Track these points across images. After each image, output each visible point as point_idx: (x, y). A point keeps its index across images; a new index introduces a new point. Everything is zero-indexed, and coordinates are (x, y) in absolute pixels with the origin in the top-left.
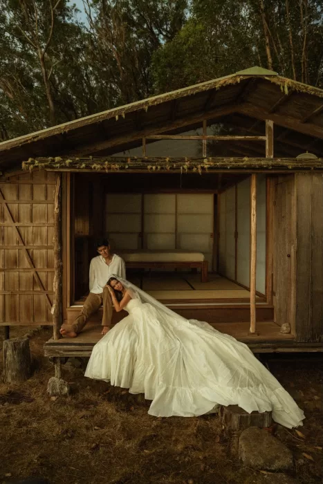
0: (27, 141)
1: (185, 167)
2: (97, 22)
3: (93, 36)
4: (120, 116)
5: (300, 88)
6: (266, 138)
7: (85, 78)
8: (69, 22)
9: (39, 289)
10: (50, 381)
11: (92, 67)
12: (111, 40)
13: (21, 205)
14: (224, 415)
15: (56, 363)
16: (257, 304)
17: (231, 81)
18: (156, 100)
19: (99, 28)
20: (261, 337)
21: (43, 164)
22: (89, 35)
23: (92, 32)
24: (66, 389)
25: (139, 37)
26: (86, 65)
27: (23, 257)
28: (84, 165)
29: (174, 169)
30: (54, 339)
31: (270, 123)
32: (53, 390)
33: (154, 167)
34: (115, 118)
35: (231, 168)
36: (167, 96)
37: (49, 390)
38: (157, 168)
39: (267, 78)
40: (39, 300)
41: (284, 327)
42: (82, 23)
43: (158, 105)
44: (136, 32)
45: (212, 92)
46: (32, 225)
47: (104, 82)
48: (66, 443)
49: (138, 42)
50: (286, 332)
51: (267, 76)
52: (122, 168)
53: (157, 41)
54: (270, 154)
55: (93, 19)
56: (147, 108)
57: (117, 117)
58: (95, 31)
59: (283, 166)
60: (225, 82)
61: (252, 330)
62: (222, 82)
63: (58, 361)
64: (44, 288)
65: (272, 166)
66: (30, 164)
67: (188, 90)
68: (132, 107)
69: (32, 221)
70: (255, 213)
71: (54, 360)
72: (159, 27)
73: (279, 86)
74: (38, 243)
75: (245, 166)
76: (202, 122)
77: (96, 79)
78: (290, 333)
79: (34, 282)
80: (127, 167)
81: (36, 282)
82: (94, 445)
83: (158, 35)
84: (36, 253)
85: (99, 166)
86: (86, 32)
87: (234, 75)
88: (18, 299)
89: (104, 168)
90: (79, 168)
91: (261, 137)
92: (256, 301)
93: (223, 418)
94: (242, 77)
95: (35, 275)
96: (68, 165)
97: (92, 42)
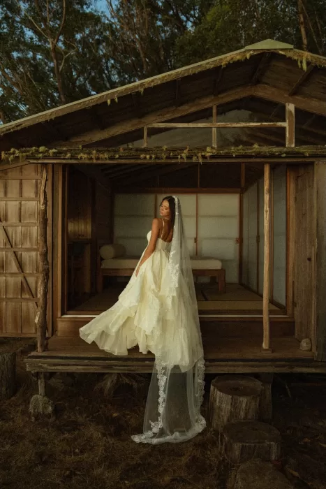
0: (10, 129)
1: (183, 155)
2: (118, 10)
3: (114, 26)
4: (112, 101)
5: (320, 62)
6: (286, 124)
7: (106, 72)
8: (88, 11)
9: (27, 296)
10: (32, 400)
11: (114, 59)
12: (134, 30)
13: (9, 203)
14: (224, 444)
15: (40, 379)
16: (271, 316)
17: (238, 57)
18: (153, 81)
19: (121, 17)
20: (276, 355)
21: (24, 154)
22: (111, 25)
23: (113, 21)
24: (50, 409)
25: (165, 25)
26: (107, 57)
27: (10, 261)
28: (69, 155)
29: (170, 158)
30: (39, 352)
31: (291, 107)
32: (35, 409)
33: (148, 157)
34: (106, 102)
35: (237, 157)
36: (166, 76)
37: (31, 409)
38: (151, 158)
39: (281, 52)
40: (28, 309)
41: (304, 344)
42: (102, 12)
43: (155, 87)
44: (161, 20)
45: (217, 69)
46: (20, 224)
47: (126, 76)
48: (39, 469)
49: (164, 31)
50: (307, 349)
51: (282, 50)
52: (112, 158)
53: (185, 28)
54: (290, 143)
55: (114, 7)
56: (142, 90)
57: (109, 102)
58: (116, 20)
59: (298, 153)
60: (232, 59)
61: (265, 345)
62: (228, 59)
63: (42, 376)
64: (33, 296)
65: (286, 153)
66: (10, 154)
67: (189, 69)
68: (126, 89)
69: (20, 221)
70: (268, 209)
71: (37, 374)
72: (186, 13)
73: (296, 61)
74: (28, 245)
75: (254, 154)
76: (211, 108)
77: (119, 73)
78: (311, 350)
79: (22, 289)
80: (117, 156)
81: (24, 288)
82: (68, 472)
83: (186, 22)
84: (26, 256)
85: (86, 156)
86: (107, 22)
87: (243, 50)
88: (4, 307)
89: (91, 159)
90: (64, 159)
91: (280, 124)
92: (271, 312)
93: (223, 447)
94: (252, 52)
95: (23, 280)
96: (51, 155)
97: (113, 32)
